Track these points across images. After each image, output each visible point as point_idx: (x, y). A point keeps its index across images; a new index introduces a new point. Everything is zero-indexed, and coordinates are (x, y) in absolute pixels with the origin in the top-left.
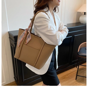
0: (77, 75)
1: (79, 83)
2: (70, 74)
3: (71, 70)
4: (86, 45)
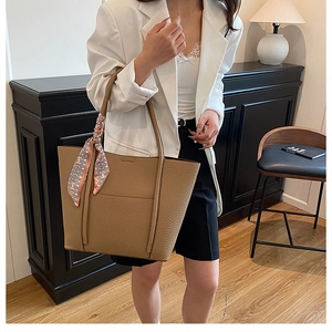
0: (255, 242)
1: (264, 268)
2: (228, 239)
3: (232, 229)
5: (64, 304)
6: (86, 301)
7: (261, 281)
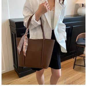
1: (77, 72)
2: (67, 64)
3: (69, 61)
4: (85, 36)
5: (22, 78)
6: (28, 77)
7: (76, 75)
